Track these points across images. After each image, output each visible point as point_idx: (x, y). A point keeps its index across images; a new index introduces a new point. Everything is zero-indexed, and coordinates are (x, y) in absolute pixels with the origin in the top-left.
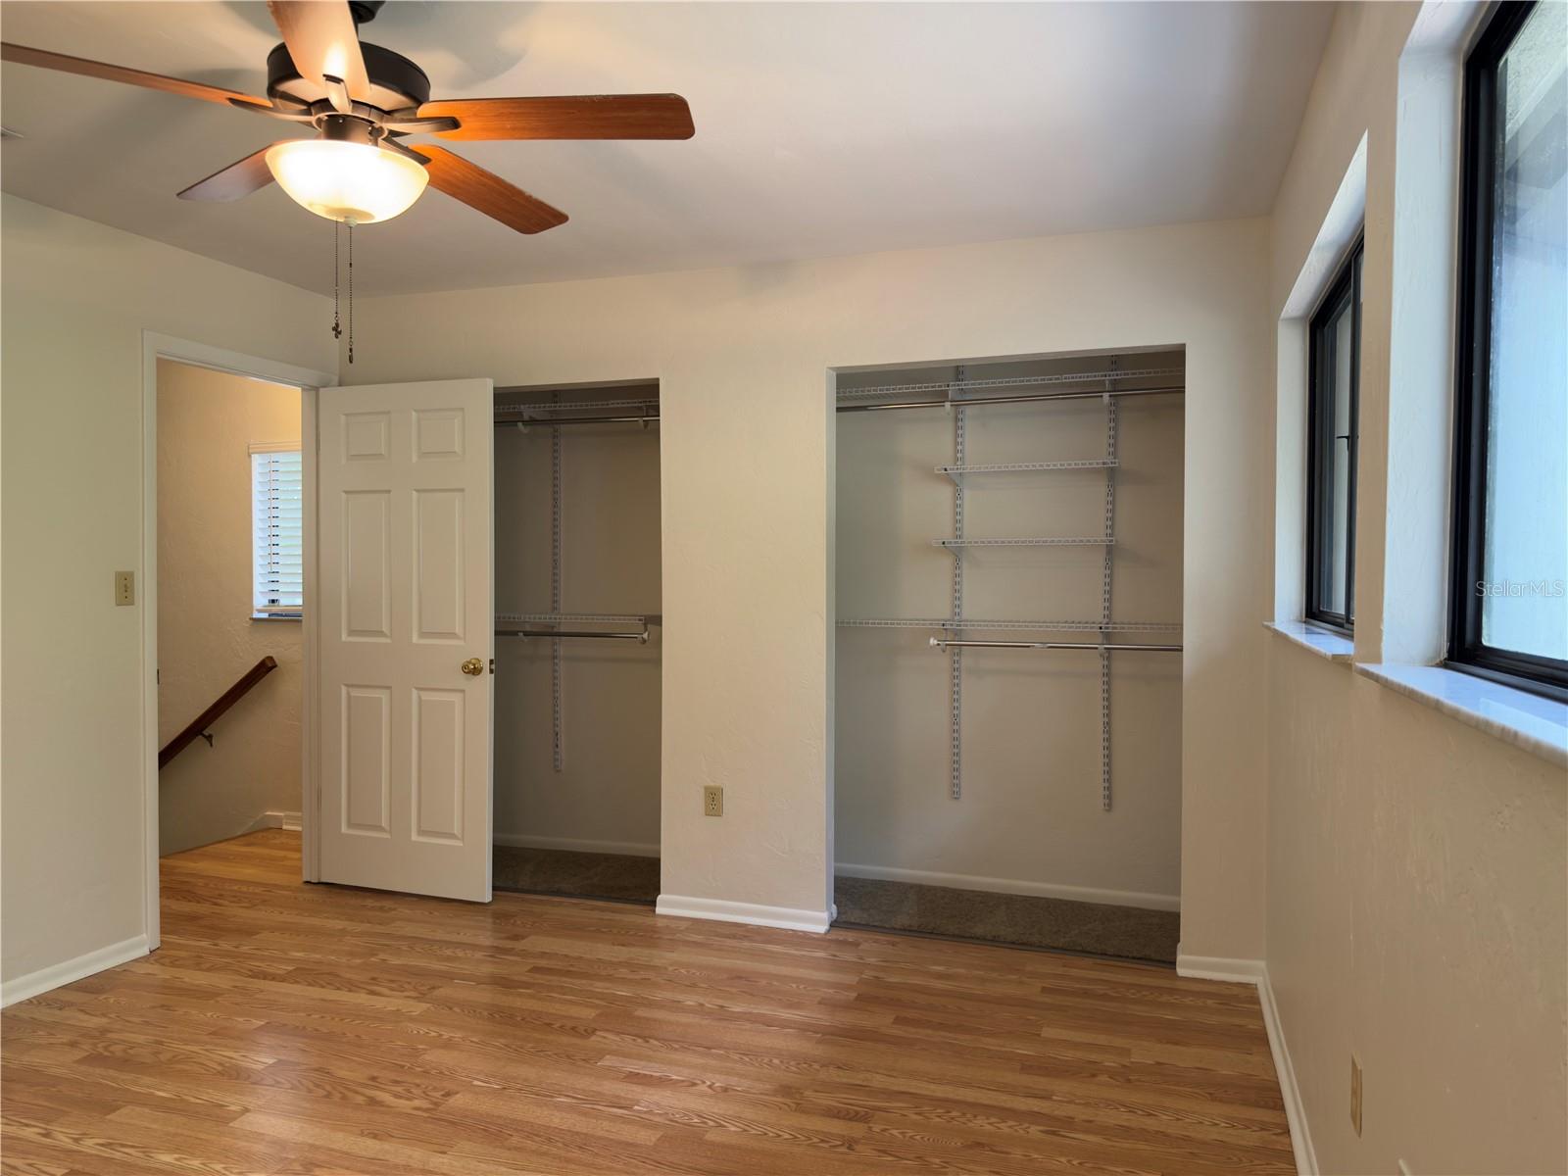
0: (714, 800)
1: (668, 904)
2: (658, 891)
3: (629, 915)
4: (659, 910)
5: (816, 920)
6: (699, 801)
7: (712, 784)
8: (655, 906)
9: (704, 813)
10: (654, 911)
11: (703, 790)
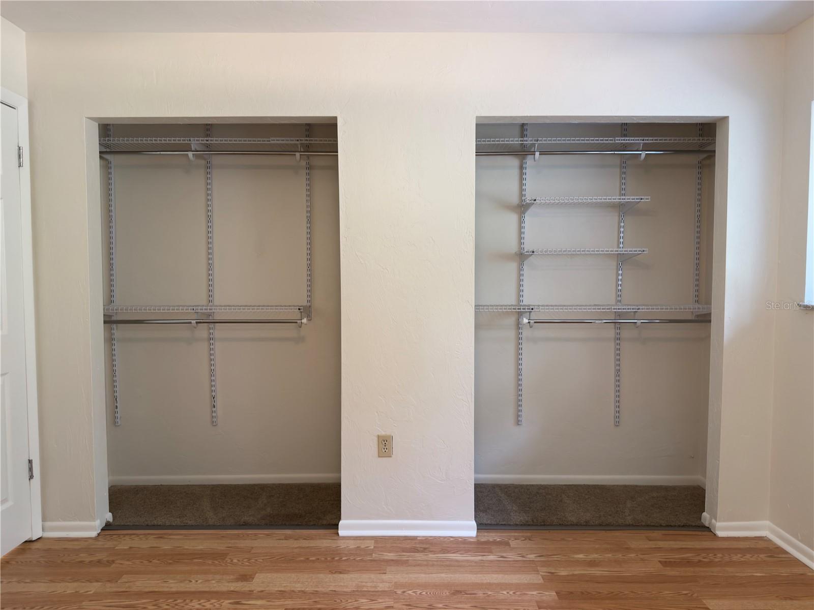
0: (385, 445)
1: (349, 527)
2: (340, 519)
3: (318, 540)
4: (342, 532)
5: (467, 528)
6: (373, 446)
7: (383, 433)
8: (338, 529)
9: (377, 456)
10: (338, 534)
11: (376, 439)
